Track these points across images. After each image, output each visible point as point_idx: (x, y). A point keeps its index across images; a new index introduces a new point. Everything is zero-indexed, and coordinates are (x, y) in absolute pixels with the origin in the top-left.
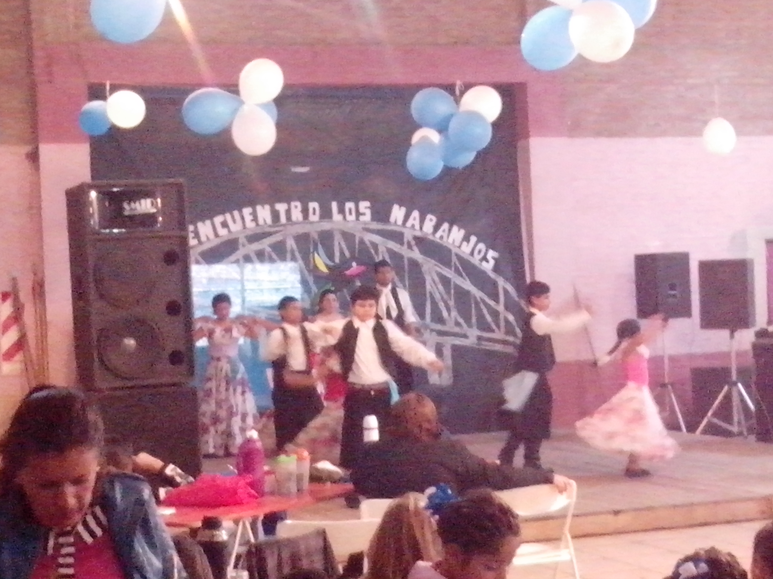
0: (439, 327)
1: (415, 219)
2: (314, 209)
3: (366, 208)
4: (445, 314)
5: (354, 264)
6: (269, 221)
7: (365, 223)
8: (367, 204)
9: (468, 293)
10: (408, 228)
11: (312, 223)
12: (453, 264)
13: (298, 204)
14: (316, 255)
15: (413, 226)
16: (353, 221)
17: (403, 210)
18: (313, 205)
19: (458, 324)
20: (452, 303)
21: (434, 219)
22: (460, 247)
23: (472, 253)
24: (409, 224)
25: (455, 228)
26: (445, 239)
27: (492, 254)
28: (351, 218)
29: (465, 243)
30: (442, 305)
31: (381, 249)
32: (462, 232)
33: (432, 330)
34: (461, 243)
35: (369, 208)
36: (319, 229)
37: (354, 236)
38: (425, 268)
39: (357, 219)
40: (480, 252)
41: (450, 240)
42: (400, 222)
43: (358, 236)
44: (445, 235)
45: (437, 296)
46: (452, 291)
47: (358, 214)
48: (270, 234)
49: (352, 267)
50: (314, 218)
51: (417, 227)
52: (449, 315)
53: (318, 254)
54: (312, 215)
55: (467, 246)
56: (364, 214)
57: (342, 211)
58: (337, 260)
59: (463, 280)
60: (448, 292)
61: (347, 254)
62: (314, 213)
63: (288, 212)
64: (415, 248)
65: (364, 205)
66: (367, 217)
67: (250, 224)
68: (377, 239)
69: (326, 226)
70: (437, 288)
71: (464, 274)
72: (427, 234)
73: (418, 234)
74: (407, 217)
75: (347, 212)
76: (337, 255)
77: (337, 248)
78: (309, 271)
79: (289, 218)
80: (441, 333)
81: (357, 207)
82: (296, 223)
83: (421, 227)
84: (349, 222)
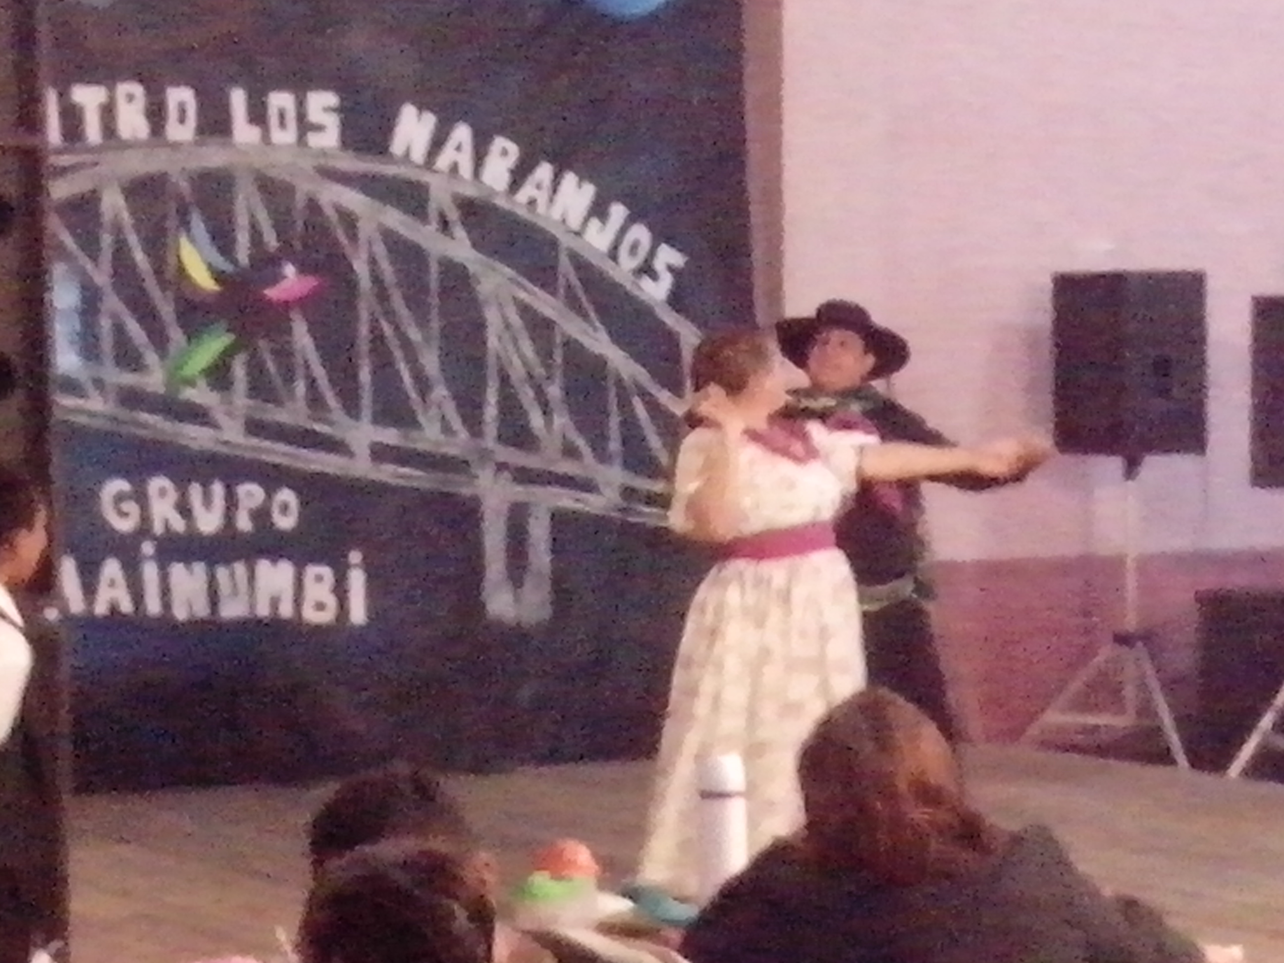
0: (519, 458)
1: (459, 149)
2: (182, 109)
3: (327, 109)
4: (536, 420)
5: (290, 270)
7: (323, 153)
8: (330, 99)
9: (601, 362)
10: (439, 171)
11: (176, 146)
12: (561, 281)
13: (137, 90)
14: (185, 238)
15: (454, 169)
16: (289, 146)
17: (430, 120)
18: (180, 97)
19: (570, 452)
20: (554, 391)
21: (513, 150)
22: (578, 234)
23: (613, 254)
24: (443, 161)
25: (570, 179)
26: (541, 208)
27: (667, 256)
28: (284, 137)
29: (595, 223)
30: (527, 396)
31: (366, 229)
32: (589, 191)
33: (501, 467)
34: (585, 224)
35: (334, 110)
36: (196, 165)
37: (289, 190)
38: (484, 288)
39: (301, 140)
40: (634, 248)
41: (556, 213)
42: (418, 154)
43: (304, 187)
44: (542, 197)
45: (517, 372)
46: (558, 358)
47: (305, 126)
49: (285, 277)
50: (180, 132)
51: (466, 169)
52: (549, 423)
53: (192, 240)
54: (177, 124)
55: (602, 230)
56: (319, 128)
57: (258, 115)
58: (243, 254)
59: (585, 325)
60: (547, 360)
61: (271, 240)
62: (182, 118)
63: (108, 112)
64: (460, 232)
65: (321, 103)
66: (328, 138)
68: (354, 200)
69: (213, 156)
70: (518, 349)
71: (590, 309)
72: (493, 192)
73: (470, 191)
74: (437, 143)
75: (274, 120)
76: (243, 239)
77: (242, 221)
78: (164, 284)
79: (109, 128)
80: (524, 476)
81: (301, 104)
82: (130, 146)
83: (477, 171)
84: (277, 147)
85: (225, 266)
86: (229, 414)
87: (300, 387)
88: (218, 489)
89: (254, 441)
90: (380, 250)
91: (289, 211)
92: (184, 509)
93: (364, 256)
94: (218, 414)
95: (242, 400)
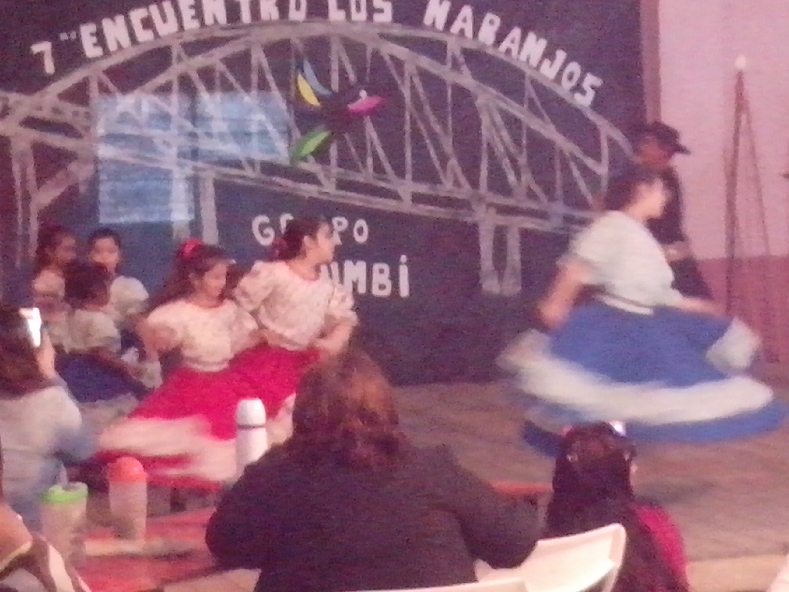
0: (501, 200)
1: (465, 20)
2: (298, 2)
4: (511, 178)
5: (363, 94)
6: (222, 19)
7: (383, 25)
9: (549, 144)
10: (453, 34)
11: (295, 23)
12: (526, 96)
14: (300, 77)
15: (462, 32)
16: (363, 22)
17: (447, 5)
20: (522, 160)
21: (497, 21)
22: (538, 68)
23: (558, 79)
24: (455, 28)
25: (531, 37)
26: (514, 53)
27: (591, 80)
28: (360, 16)
29: (547, 62)
30: (506, 163)
31: (409, 69)
32: (543, 43)
33: (490, 205)
34: (540, 63)
36: (307, 34)
37: (363, 47)
38: (480, 102)
39: (370, 17)
40: (570, 77)
41: (523, 56)
42: (440, 24)
43: (370, 46)
44: (515, 48)
45: (500, 149)
46: (524, 141)
47: (372, 10)
48: (224, 41)
49: (360, 97)
50: (297, 15)
51: (469, 33)
52: (518, 179)
53: (305, 78)
54: (295, 11)
55: (551, 65)
56: (381, 11)
57: (344, 4)
58: (335, 86)
59: (541, 122)
60: (517, 142)
61: (352, 77)
62: (298, 7)
63: (255, 4)
64: (465, 69)
66: (386, 16)
67: (190, 24)
68: (401, 52)
69: (318, 29)
70: (500, 136)
71: (543, 112)
72: (484, 46)
73: (470, 45)
74: (452, 17)
75: (353, 6)
76: (335, 77)
77: (335, 66)
79: (255, 14)
80: (504, 210)
82: (269, 23)
83: (475, 34)
84: (355, 23)
85: (325, 92)
86: (329, 178)
87: (370, 161)
89: (343, 193)
90: (417, 81)
91: (364, 58)
93: (408, 83)
94: (321, 176)
95: (335, 169)
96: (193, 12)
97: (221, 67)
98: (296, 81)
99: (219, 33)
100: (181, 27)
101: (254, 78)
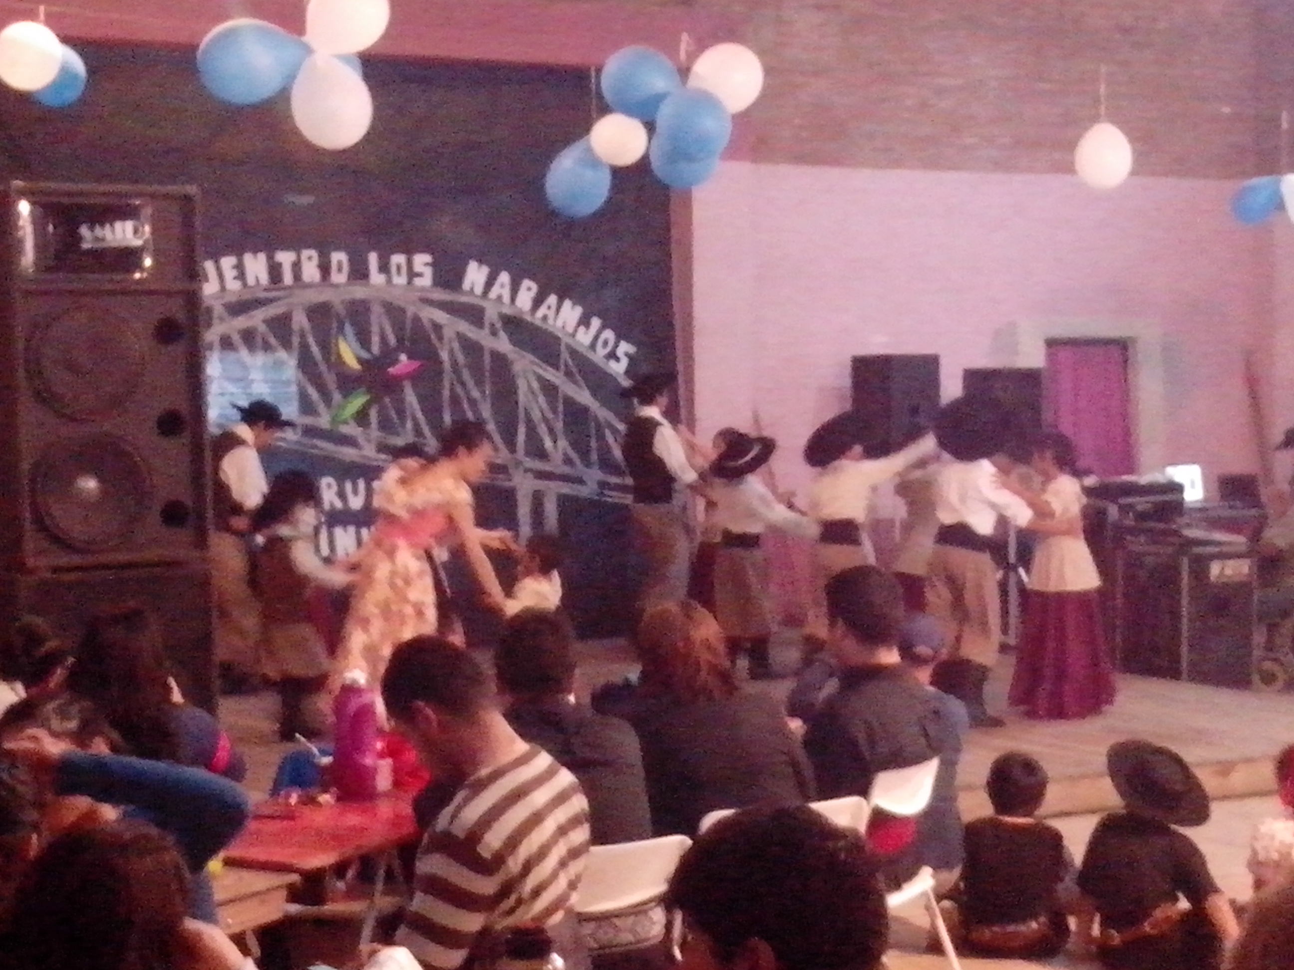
0: (538, 465)
1: (502, 286)
2: (340, 264)
3: (425, 264)
4: (548, 444)
5: (403, 357)
6: (264, 279)
7: (423, 289)
8: (426, 258)
9: (585, 410)
10: (490, 300)
11: (336, 286)
12: (562, 362)
13: (313, 253)
14: (341, 339)
15: (500, 298)
16: (404, 286)
17: (485, 270)
18: (339, 257)
19: (568, 461)
20: (559, 426)
21: (534, 287)
22: (573, 335)
23: (593, 346)
24: (493, 294)
26: (551, 321)
27: (625, 348)
28: (400, 280)
29: (582, 329)
30: (543, 430)
31: (448, 333)
32: (578, 311)
33: (527, 470)
34: (576, 331)
35: (429, 264)
36: (348, 297)
37: (403, 311)
38: (517, 367)
39: (410, 282)
40: (606, 343)
41: (559, 323)
42: (479, 290)
43: (411, 310)
44: (551, 314)
45: (536, 415)
46: (561, 408)
47: (412, 275)
48: (266, 302)
49: (400, 361)
50: (339, 278)
51: (506, 298)
52: (555, 447)
53: (345, 340)
54: (337, 273)
55: (586, 333)
56: (419, 275)
57: (384, 268)
58: (376, 349)
59: (576, 387)
60: (553, 408)
61: (392, 341)
62: (340, 270)
63: (297, 266)
64: (502, 334)
65: (422, 261)
66: (426, 280)
67: (233, 285)
68: (441, 316)
69: (359, 292)
70: (537, 402)
71: (579, 378)
72: (521, 312)
73: (507, 310)
74: (490, 283)
75: (394, 269)
76: (375, 339)
77: (375, 329)
78: (330, 367)
79: (297, 275)
80: (541, 475)
81: (410, 263)
82: (309, 286)
83: (513, 299)
84: (395, 286)
85: (365, 355)
86: (369, 441)
87: (409, 425)
88: (361, 484)
89: (382, 455)
90: (456, 345)
91: (404, 323)
92: (342, 495)
93: (447, 347)
94: (361, 440)
95: (375, 433)
96: (234, 273)
97: (262, 328)
98: (337, 345)
99: (262, 295)
100: (223, 288)
101: (296, 340)
